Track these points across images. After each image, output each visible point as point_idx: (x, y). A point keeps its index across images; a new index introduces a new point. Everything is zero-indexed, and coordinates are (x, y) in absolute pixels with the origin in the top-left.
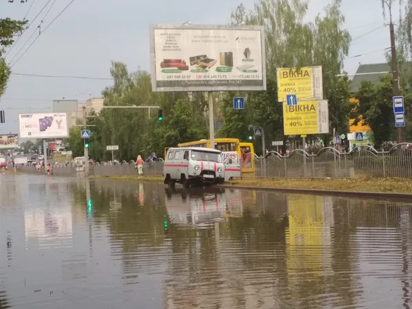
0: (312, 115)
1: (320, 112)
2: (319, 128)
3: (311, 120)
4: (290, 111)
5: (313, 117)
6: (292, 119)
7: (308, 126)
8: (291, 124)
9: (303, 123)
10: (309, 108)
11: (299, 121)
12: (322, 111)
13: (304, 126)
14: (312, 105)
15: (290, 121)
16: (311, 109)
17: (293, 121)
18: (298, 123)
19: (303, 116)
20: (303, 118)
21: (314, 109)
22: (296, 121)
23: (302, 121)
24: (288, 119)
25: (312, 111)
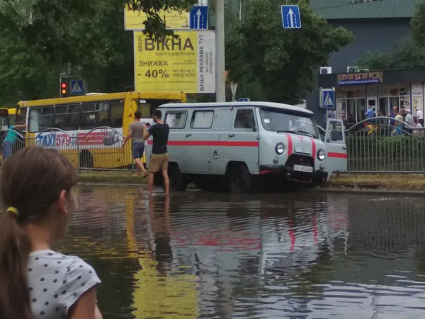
0: (187, 58)
1: (201, 52)
2: (199, 83)
3: (186, 67)
4: (147, 49)
5: (190, 62)
6: (149, 64)
7: (180, 78)
8: (148, 74)
9: (170, 72)
10: (183, 45)
11: (163, 68)
12: (205, 50)
13: (172, 78)
14: (188, 40)
15: (146, 68)
16: (186, 46)
17: (152, 68)
18: (161, 71)
19: (171, 60)
20: (170, 63)
21: (191, 46)
22: (157, 68)
23: (169, 69)
24: (142, 63)
25: (188, 50)
